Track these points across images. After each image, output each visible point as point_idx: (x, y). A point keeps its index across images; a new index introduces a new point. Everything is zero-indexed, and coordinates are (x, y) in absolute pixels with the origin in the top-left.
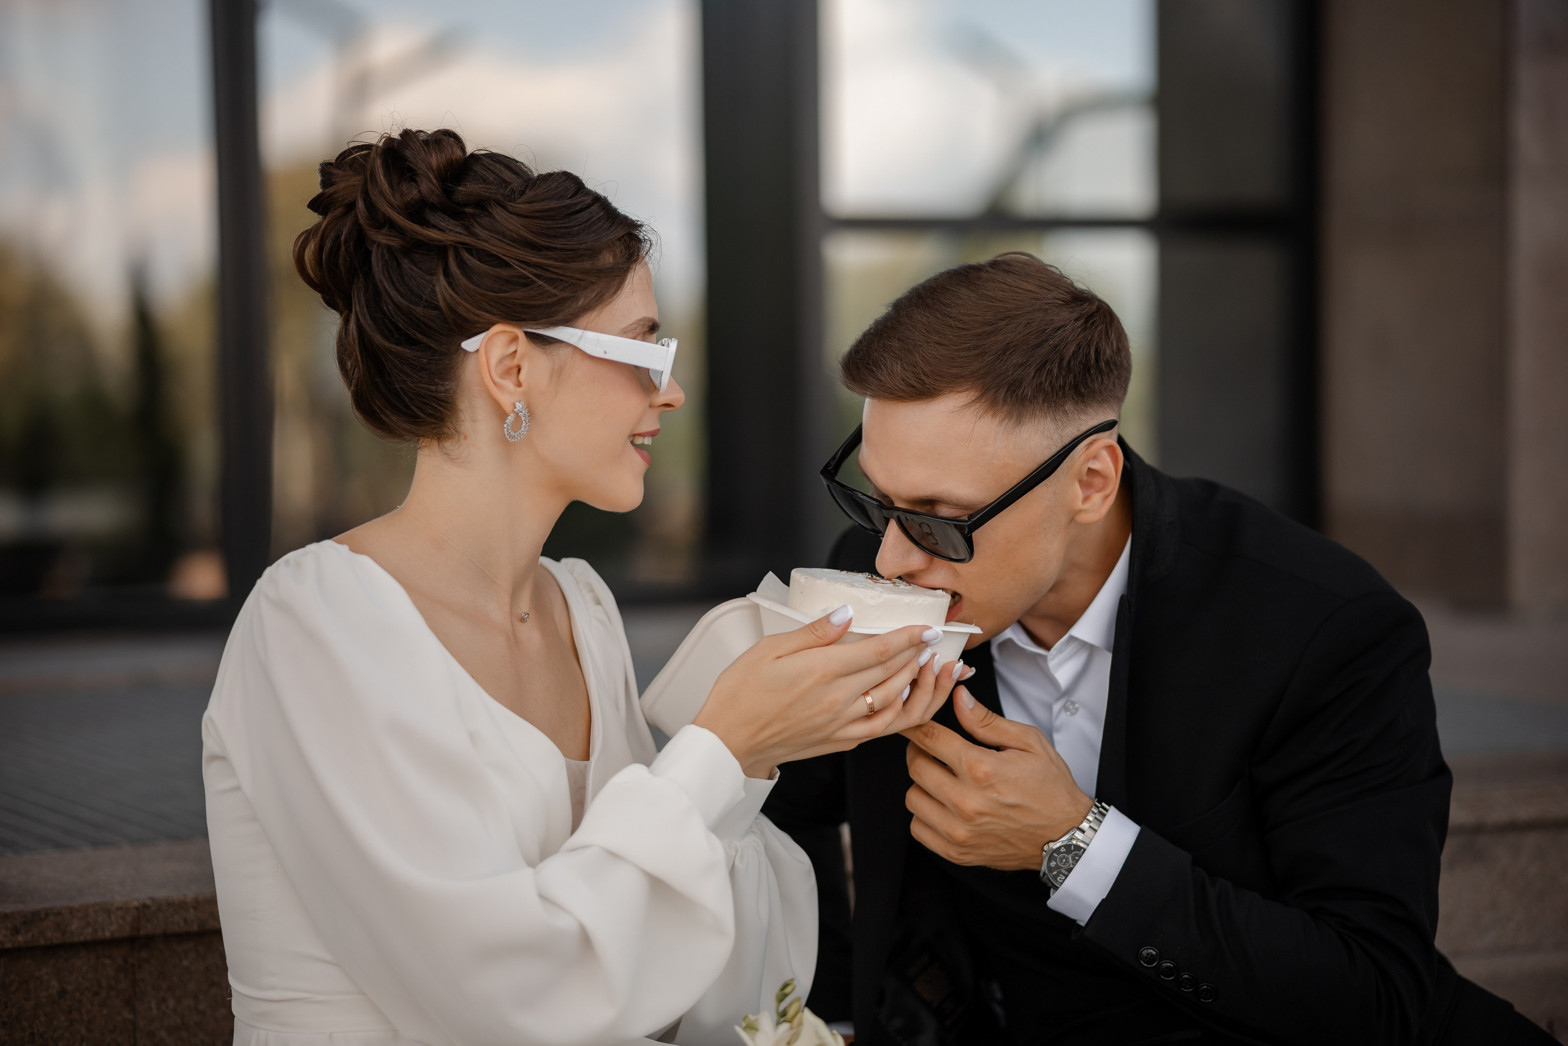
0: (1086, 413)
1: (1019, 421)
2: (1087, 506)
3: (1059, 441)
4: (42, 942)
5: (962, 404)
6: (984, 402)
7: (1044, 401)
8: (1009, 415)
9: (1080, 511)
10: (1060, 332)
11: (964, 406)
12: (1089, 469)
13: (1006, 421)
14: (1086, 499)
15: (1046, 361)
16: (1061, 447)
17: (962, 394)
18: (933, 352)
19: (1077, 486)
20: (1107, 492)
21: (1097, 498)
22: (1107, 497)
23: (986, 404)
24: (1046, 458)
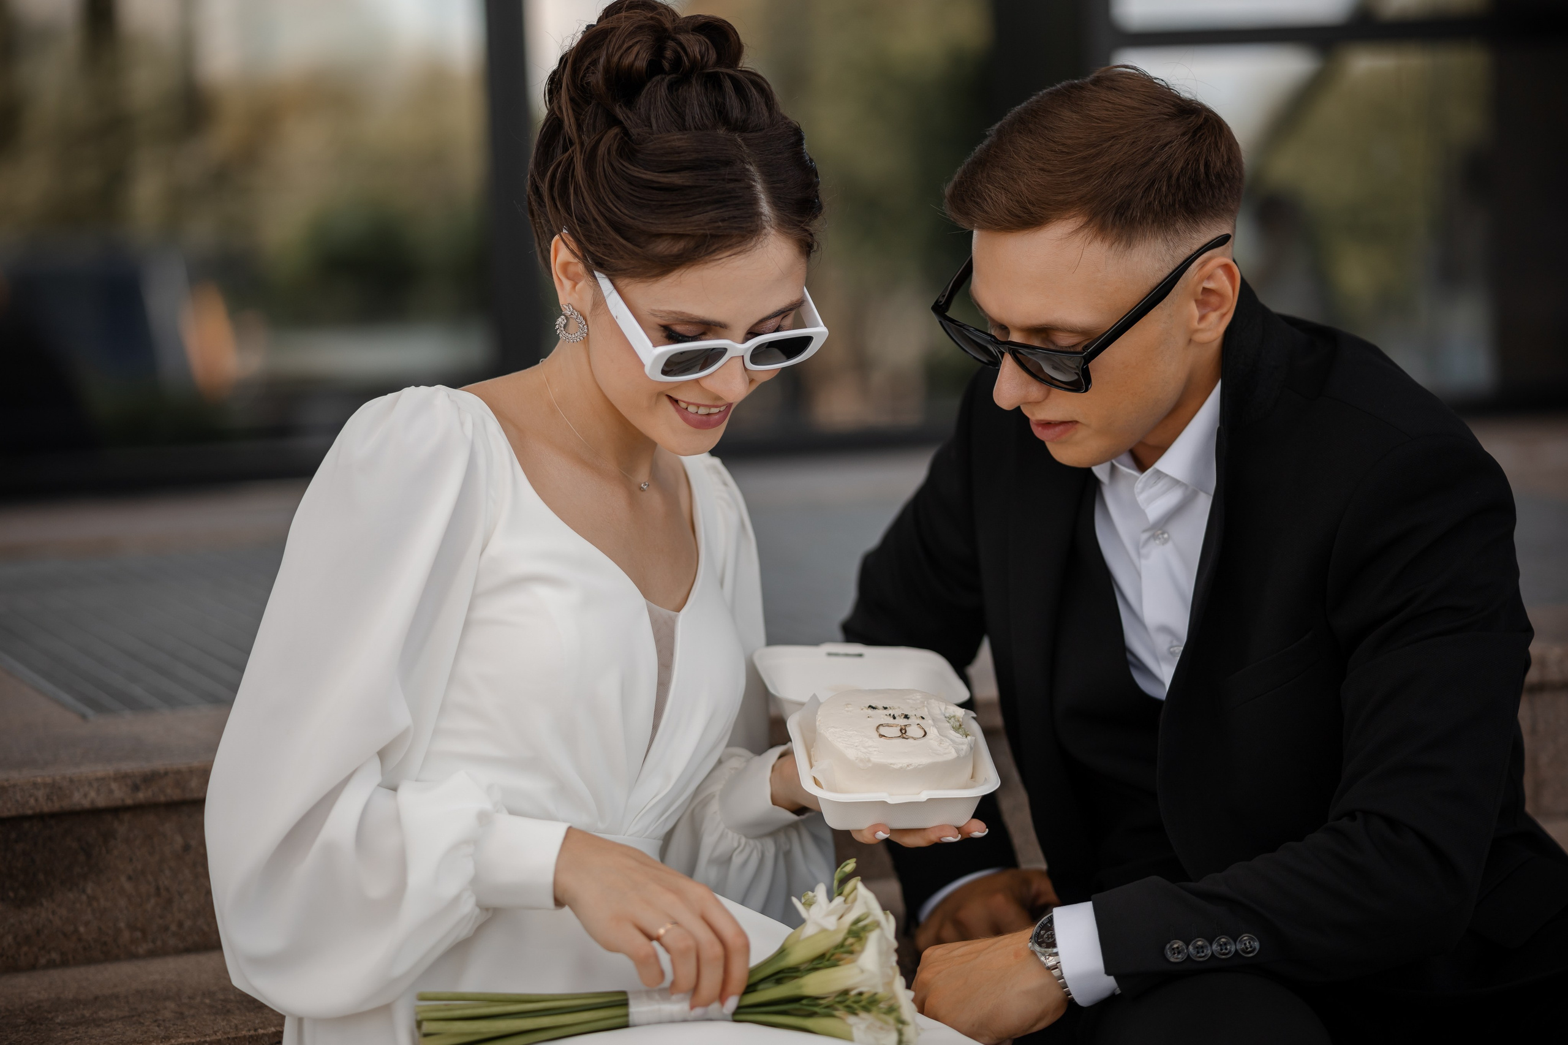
0: (1198, 231)
1: (1129, 244)
2: (1203, 325)
3: (1171, 262)
4: (162, 799)
5: (1071, 230)
6: (1093, 227)
7: (1153, 222)
8: (1118, 238)
9: (1196, 331)
10: (1167, 148)
11: (1072, 232)
12: (1204, 289)
13: (1116, 244)
14: (1202, 318)
15: (1154, 181)
16: (1174, 268)
17: (1070, 221)
18: (1038, 180)
19: (1193, 305)
20: (1224, 310)
21: (1213, 317)
22: (1223, 315)
23: (1095, 228)
24: (1159, 281)
